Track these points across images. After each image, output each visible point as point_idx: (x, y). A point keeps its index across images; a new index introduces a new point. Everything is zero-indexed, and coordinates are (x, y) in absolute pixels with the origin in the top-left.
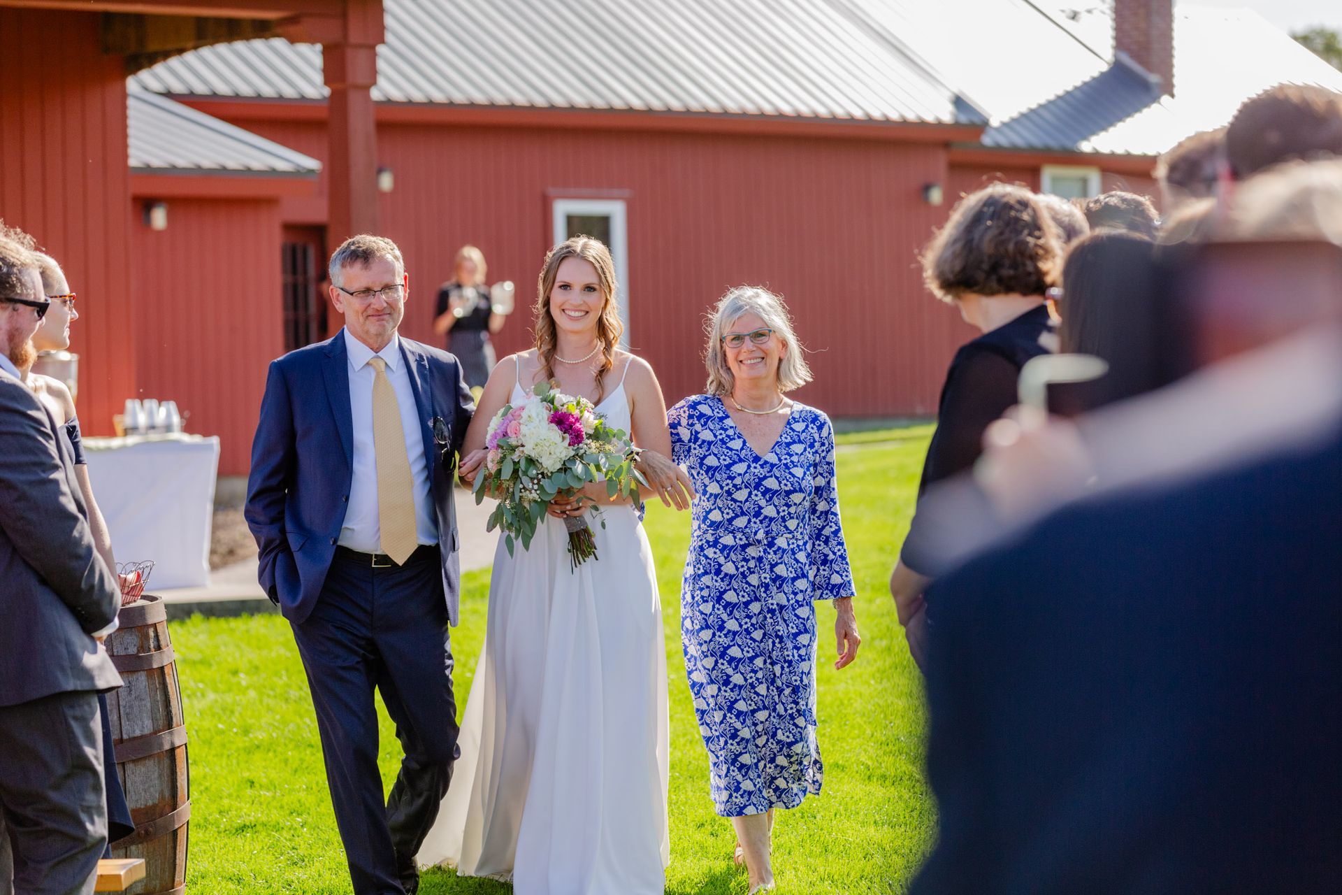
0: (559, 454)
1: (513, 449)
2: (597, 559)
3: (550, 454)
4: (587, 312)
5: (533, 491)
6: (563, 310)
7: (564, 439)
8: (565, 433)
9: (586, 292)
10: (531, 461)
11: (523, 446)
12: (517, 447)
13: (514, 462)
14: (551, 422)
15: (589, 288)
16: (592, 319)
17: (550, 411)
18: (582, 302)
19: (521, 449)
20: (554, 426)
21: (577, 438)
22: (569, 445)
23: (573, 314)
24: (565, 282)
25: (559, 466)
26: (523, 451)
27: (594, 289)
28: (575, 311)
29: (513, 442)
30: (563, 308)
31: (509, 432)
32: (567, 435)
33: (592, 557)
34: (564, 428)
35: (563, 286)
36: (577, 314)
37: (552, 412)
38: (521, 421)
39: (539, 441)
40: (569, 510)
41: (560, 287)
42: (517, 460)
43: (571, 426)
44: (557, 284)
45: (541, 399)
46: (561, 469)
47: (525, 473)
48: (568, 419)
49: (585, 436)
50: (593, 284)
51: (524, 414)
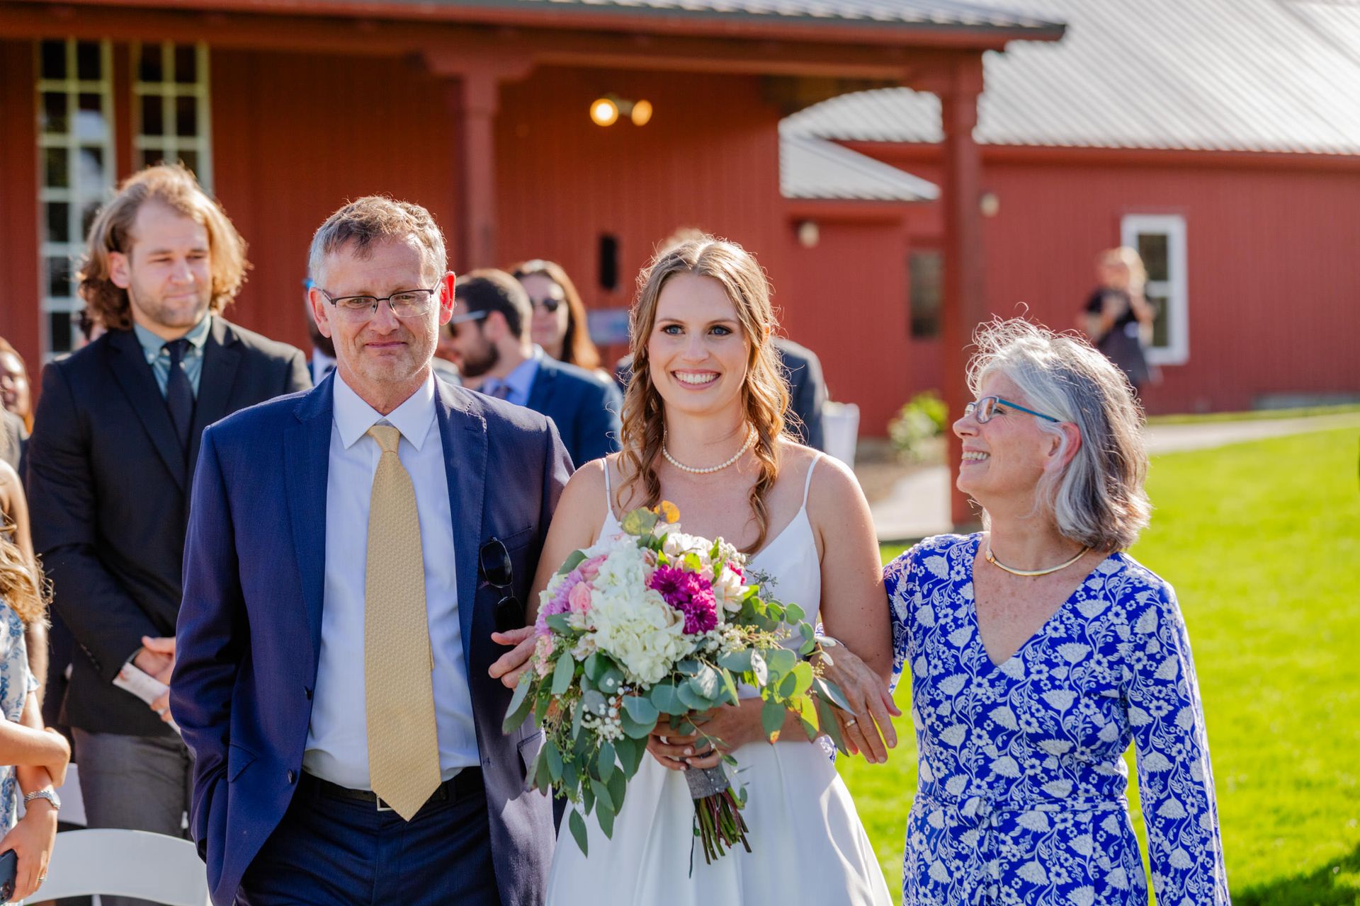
0: (661, 651)
1: (575, 636)
2: (749, 850)
3: (645, 648)
4: (718, 375)
5: (607, 720)
6: (674, 373)
7: (676, 619)
8: (677, 609)
9: (714, 336)
10: (607, 662)
11: (594, 631)
12: (583, 632)
13: (576, 663)
14: (653, 586)
15: (718, 329)
16: (729, 385)
17: (653, 566)
18: (706, 356)
19: (589, 636)
20: (656, 595)
21: (701, 619)
22: (685, 631)
23: (690, 378)
24: (672, 320)
25: (661, 672)
26: (593, 642)
27: (728, 331)
28: (695, 372)
29: (576, 622)
30: (673, 368)
31: (571, 603)
32: (680, 613)
33: (739, 846)
34: (676, 599)
35: (670, 327)
36: (699, 379)
37: (656, 568)
38: (595, 583)
39: (624, 623)
40: (690, 757)
41: (665, 329)
42: (580, 658)
43: (690, 597)
44: (658, 325)
45: (638, 541)
46: (669, 677)
47: (594, 685)
48: (685, 582)
49: (720, 615)
50: (724, 321)
51: (604, 569)
